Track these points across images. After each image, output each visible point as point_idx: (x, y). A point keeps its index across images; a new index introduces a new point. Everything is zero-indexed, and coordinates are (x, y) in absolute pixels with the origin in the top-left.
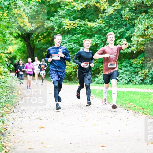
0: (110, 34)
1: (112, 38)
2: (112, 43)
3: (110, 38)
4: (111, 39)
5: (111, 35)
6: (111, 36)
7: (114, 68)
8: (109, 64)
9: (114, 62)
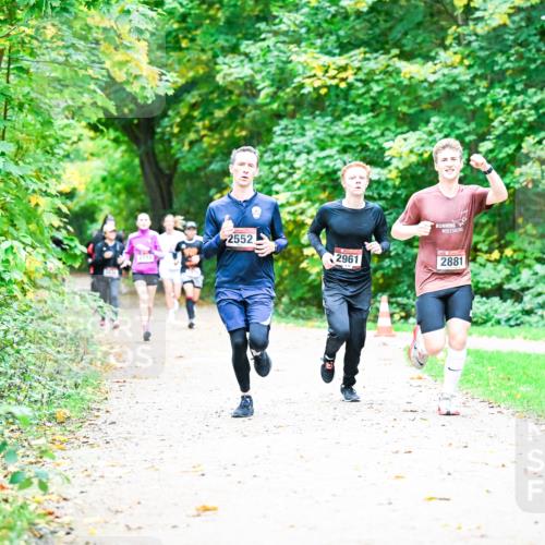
0: (444, 148)
1: (453, 159)
2: (451, 181)
3: (445, 160)
4: (449, 163)
5: (447, 149)
6: (447, 153)
7: (458, 274)
8: (439, 258)
9: (456, 252)
